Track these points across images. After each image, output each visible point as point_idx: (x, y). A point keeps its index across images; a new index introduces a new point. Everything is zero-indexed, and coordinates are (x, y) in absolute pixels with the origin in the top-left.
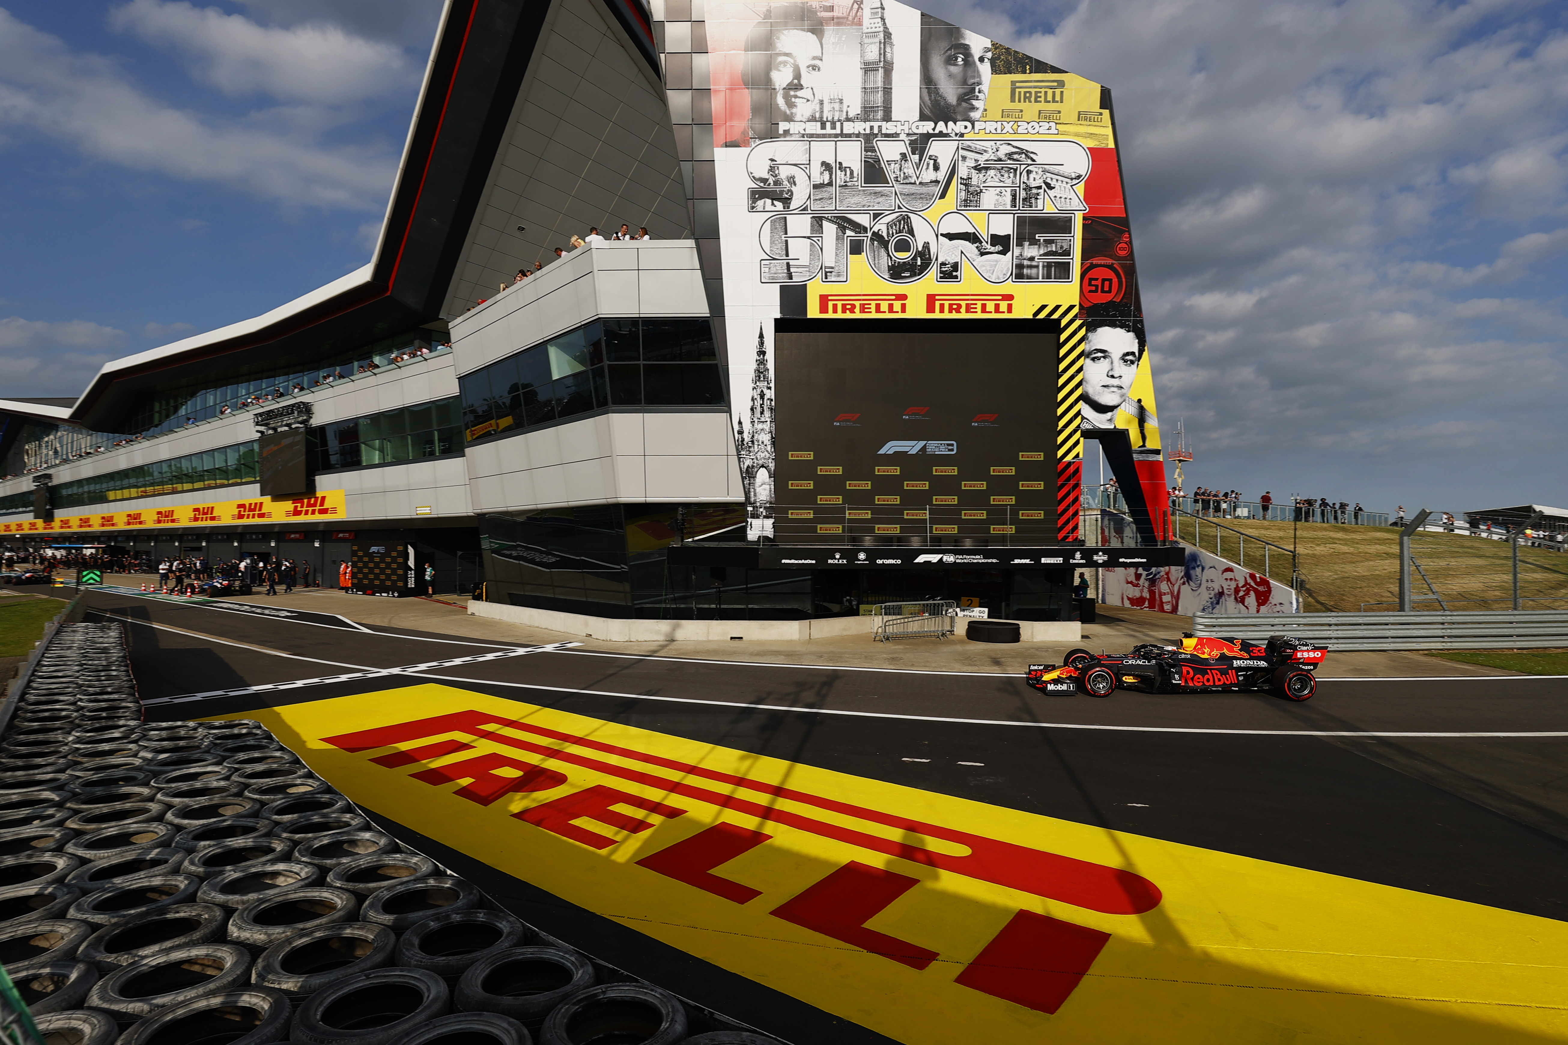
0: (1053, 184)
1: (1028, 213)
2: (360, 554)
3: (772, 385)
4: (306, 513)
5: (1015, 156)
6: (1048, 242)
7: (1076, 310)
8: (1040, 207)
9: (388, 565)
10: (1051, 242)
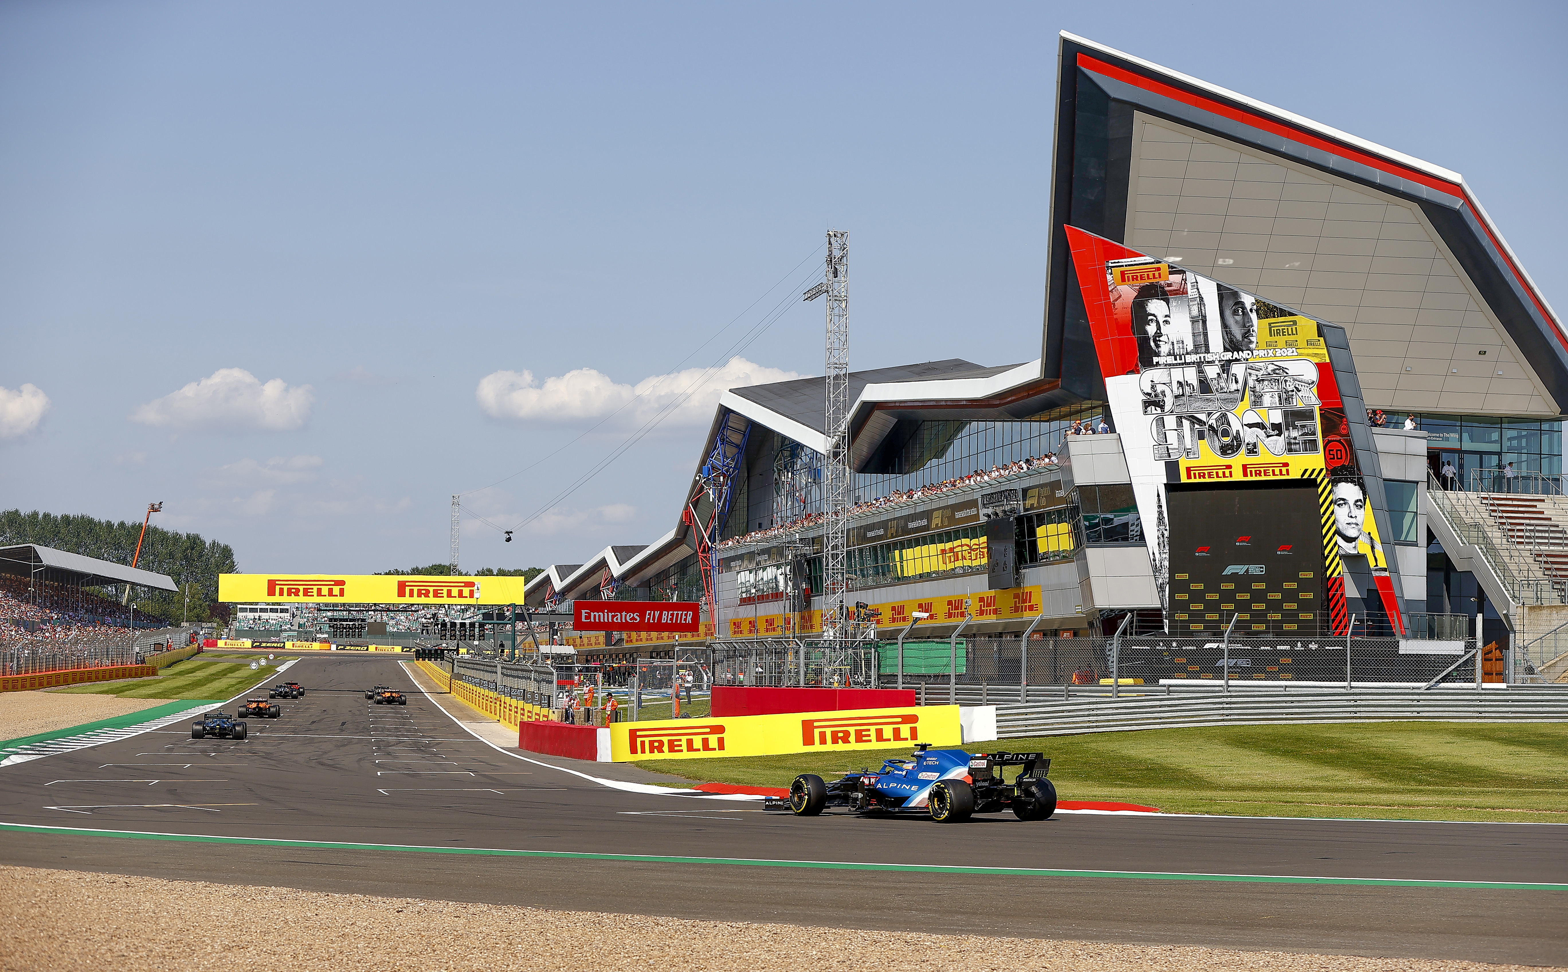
0: (1300, 387)
3: (1168, 528)
5: (1277, 371)
6: (1303, 426)
7: (1324, 472)
8: (1295, 404)
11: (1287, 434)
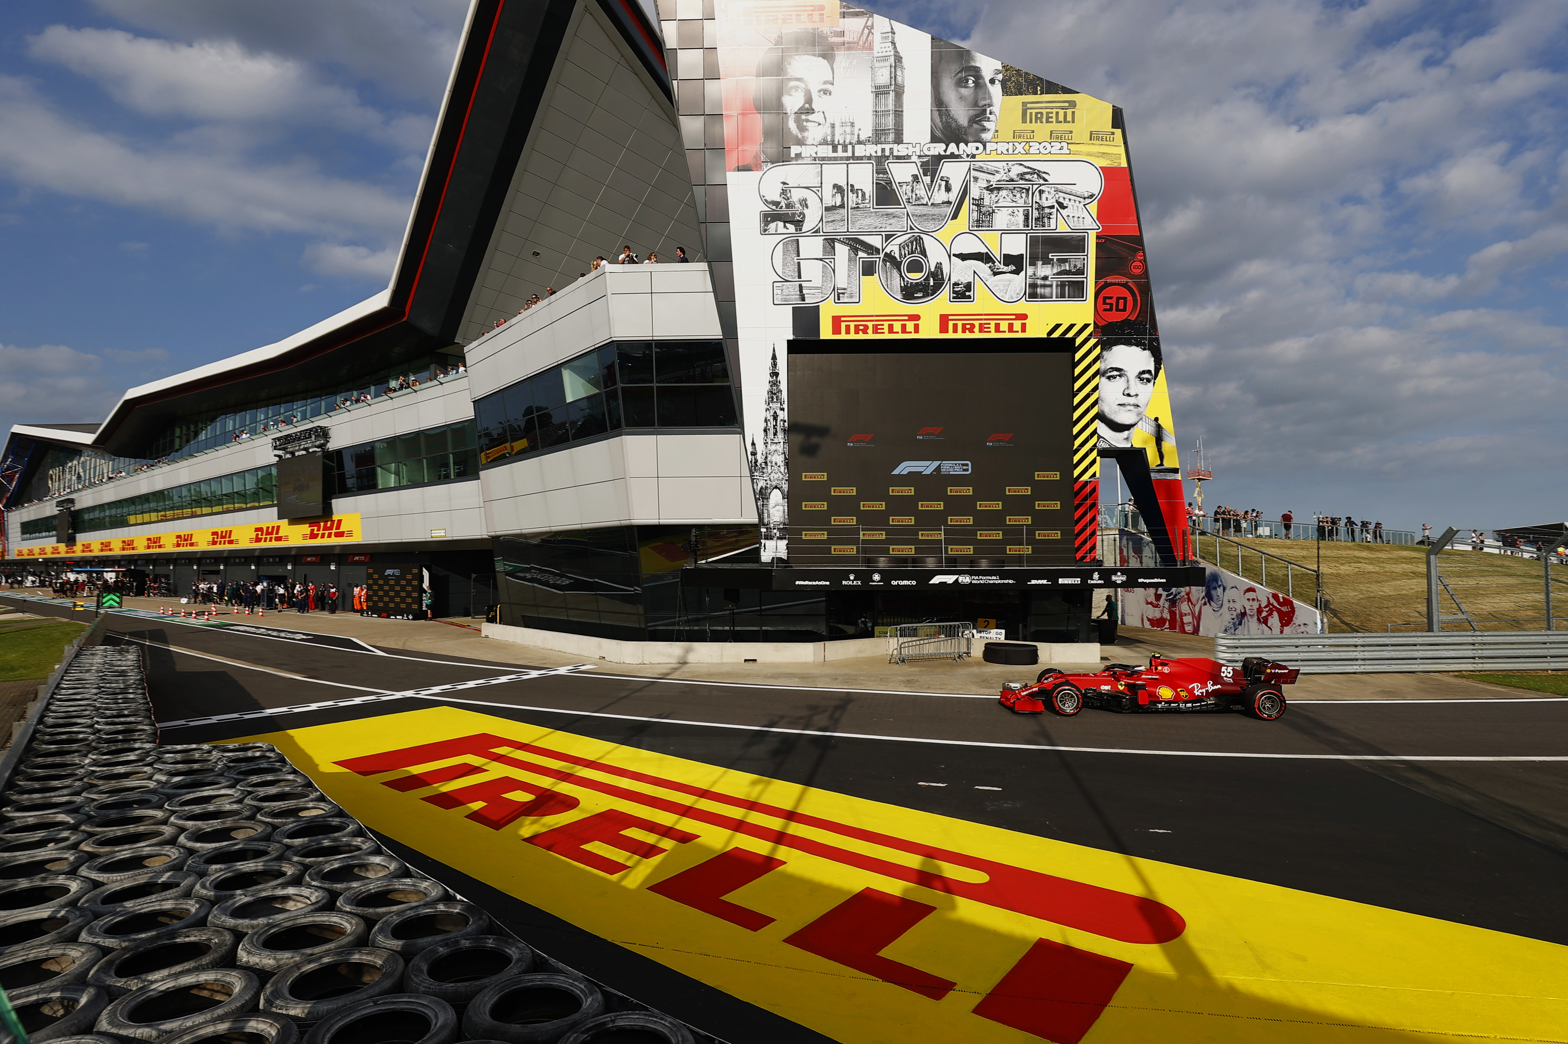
0: (1065, 203)
1: (1040, 232)
2: (376, 576)
3: (785, 406)
4: (323, 536)
5: (1027, 177)
7: (1090, 329)
8: (1053, 226)
9: (403, 588)
10: (1064, 261)
11: (1030, 270)
